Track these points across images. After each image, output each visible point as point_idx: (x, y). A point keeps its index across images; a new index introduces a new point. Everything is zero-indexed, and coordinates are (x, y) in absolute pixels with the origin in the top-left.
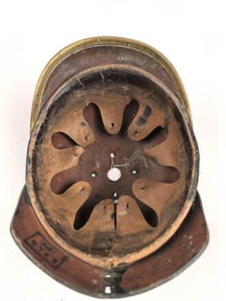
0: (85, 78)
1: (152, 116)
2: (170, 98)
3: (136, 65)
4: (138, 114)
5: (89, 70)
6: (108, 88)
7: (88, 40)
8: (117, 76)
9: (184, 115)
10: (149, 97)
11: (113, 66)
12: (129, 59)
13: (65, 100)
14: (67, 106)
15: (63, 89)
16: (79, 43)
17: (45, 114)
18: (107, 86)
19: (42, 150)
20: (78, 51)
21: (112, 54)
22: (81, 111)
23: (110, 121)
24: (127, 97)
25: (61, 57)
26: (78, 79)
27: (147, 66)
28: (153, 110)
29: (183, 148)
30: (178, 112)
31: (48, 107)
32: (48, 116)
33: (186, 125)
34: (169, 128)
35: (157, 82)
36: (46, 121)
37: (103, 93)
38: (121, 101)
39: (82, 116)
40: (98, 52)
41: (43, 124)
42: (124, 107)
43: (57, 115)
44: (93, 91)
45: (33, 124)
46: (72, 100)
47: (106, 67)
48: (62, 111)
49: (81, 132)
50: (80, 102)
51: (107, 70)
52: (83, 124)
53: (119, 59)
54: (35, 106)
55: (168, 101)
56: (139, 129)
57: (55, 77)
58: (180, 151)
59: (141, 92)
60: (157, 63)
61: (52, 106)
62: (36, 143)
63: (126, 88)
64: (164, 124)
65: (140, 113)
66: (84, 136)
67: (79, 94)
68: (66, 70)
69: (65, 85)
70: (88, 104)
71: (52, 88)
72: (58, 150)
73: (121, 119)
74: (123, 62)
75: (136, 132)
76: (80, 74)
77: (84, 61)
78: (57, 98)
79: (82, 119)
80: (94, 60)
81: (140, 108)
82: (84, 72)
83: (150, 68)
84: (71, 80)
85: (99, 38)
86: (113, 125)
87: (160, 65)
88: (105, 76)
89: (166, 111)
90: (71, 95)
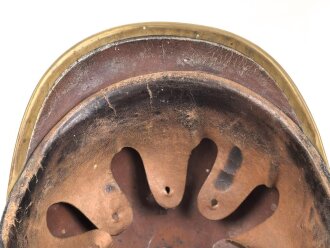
0: (119, 95)
1: (243, 167)
2: (279, 124)
3: (210, 71)
4: (215, 165)
5: (126, 82)
6: (159, 117)
7: (127, 28)
8: (177, 92)
9: (310, 151)
10: (236, 129)
11: (169, 74)
12: (198, 62)
13: (79, 136)
14: (82, 150)
15: (77, 114)
16: (110, 33)
17: (41, 159)
18: (158, 113)
19: (28, 233)
20: (107, 47)
21: (168, 53)
22: (108, 162)
23: (163, 182)
24: (194, 132)
25: (77, 55)
26: (106, 98)
27: (231, 71)
28: (245, 154)
29: (317, 217)
30: (299, 146)
31: (46, 146)
32: (45, 162)
33: (318, 168)
34: (281, 186)
35: (251, 97)
36: (41, 174)
37: (149, 126)
38: (183, 140)
39: (109, 171)
40: (142, 50)
41: (34, 177)
42: (188, 153)
43: (61, 165)
44: (132, 123)
45: (15, 176)
46: (91, 139)
47: (157, 76)
48: (72, 158)
49: (107, 204)
50: (106, 143)
51: (158, 82)
52: (110, 188)
53: (179, 62)
54: (23, 141)
55: (276, 128)
56: (219, 195)
57: (64, 92)
58: (309, 226)
59: (221, 121)
60: (249, 63)
61: (55, 145)
62: (19, 215)
63: (192, 114)
64: (270, 178)
65: (220, 163)
66: (111, 212)
67: (105, 127)
68: (84, 80)
69: (81, 106)
70: (120, 149)
71: (56, 111)
72: (57, 240)
73: (183, 177)
74: (187, 68)
75: (214, 202)
76: (110, 88)
77: (118, 66)
78: (65, 129)
79: (108, 178)
80: (134, 65)
81: (220, 154)
82: (118, 85)
83: (236, 74)
84: (93, 99)
85: (146, 24)
86: (168, 189)
87: (255, 66)
88: (154, 93)
89: (273, 150)
90: (90, 128)
